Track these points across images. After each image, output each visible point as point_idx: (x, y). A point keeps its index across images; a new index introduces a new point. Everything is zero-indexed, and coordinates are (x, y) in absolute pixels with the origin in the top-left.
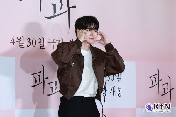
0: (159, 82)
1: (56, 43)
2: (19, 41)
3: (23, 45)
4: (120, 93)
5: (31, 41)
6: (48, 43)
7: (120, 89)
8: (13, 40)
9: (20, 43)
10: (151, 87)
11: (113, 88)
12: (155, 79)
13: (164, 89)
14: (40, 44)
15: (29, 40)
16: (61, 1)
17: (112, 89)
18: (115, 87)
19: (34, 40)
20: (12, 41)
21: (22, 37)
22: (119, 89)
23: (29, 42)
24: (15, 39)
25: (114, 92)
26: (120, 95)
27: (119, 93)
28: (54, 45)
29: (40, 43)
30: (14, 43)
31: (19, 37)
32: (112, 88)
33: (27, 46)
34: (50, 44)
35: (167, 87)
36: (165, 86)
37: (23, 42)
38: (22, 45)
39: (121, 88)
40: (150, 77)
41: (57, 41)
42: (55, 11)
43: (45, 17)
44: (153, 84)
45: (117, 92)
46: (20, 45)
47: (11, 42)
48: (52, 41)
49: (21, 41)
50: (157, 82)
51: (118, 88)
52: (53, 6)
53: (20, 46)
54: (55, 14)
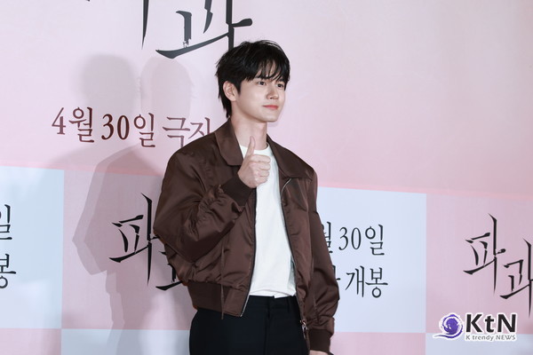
0: (497, 256)
1: (189, 130)
2: (79, 122)
3: (90, 135)
4: (378, 286)
5: (114, 123)
6: (166, 129)
7: (378, 275)
8: (62, 118)
9: (82, 127)
10: (471, 272)
11: (357, 270)
12: (486, 247)
13: (510, 279)
14: (142, 134)
15: (107, 118)
16: (208, 5)
17: (356, 276)
18: (363, 268)
19: (123, 120)
20: (58, 123)
21: (88, 111)
22: (375, 275)
23: (108, 124)
24: (68, 116)
25: (360, 284)
26: (377, 293)
27: (374, 286)
28: (182, 137)
29: (142, 131)
30: (62, 126)
31: (79, 109)
32: (356, 272)
33: (103, 137)
34: (171, 133)
35: (520, 272)
36: (514, 270)
37: (90, 124)
38: (88, 133)
39: (381, 273)
40: (471, 242)
41: (193, 124)
42: (188, 35)
43: (159, 51)
44: (477, 264)
45: (369, 284)
46: (82, 133)
47: (53, 125)
48: (177, 124)
49: (85, 122)
50: (490, 257)
51: (372, 273)
52: (182, 18)
53: (81, 136)
54: (187, 43)
